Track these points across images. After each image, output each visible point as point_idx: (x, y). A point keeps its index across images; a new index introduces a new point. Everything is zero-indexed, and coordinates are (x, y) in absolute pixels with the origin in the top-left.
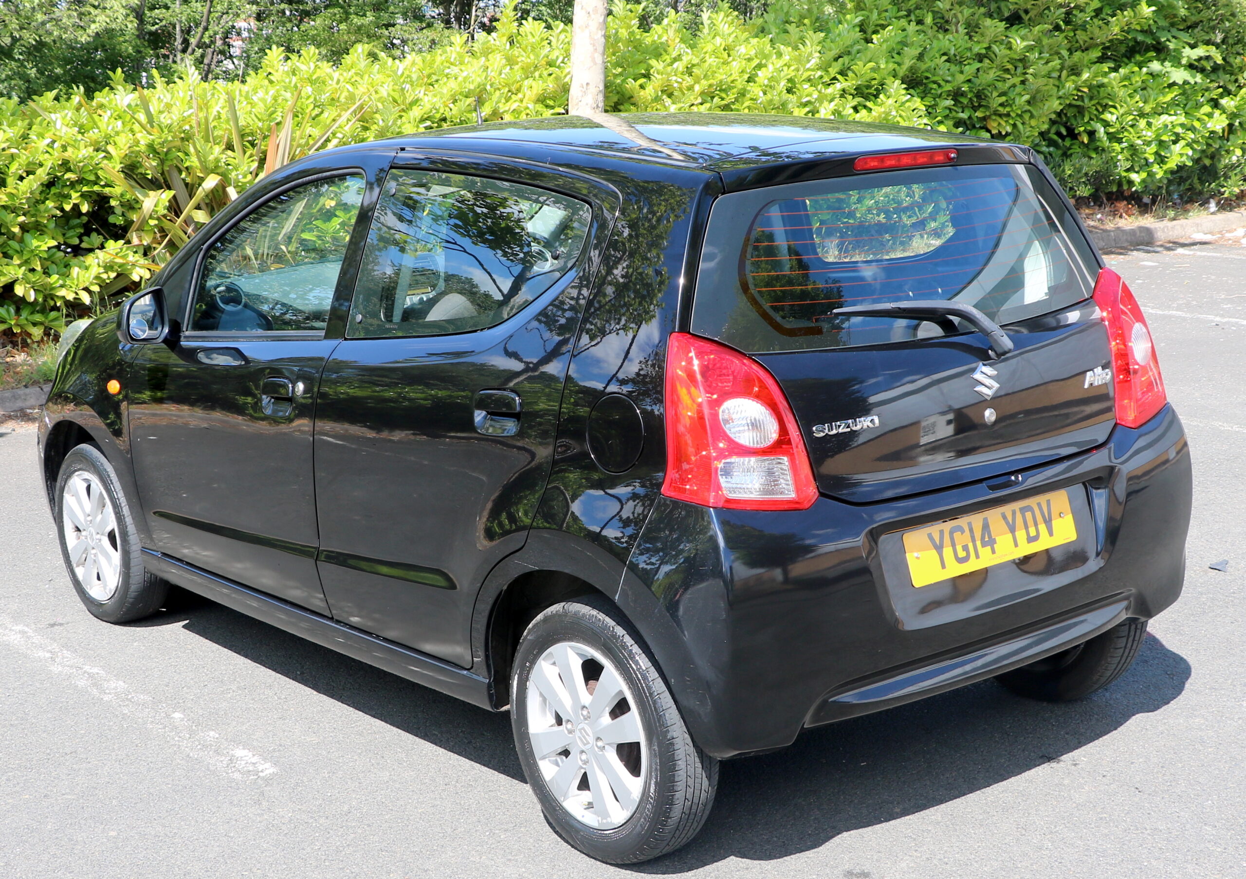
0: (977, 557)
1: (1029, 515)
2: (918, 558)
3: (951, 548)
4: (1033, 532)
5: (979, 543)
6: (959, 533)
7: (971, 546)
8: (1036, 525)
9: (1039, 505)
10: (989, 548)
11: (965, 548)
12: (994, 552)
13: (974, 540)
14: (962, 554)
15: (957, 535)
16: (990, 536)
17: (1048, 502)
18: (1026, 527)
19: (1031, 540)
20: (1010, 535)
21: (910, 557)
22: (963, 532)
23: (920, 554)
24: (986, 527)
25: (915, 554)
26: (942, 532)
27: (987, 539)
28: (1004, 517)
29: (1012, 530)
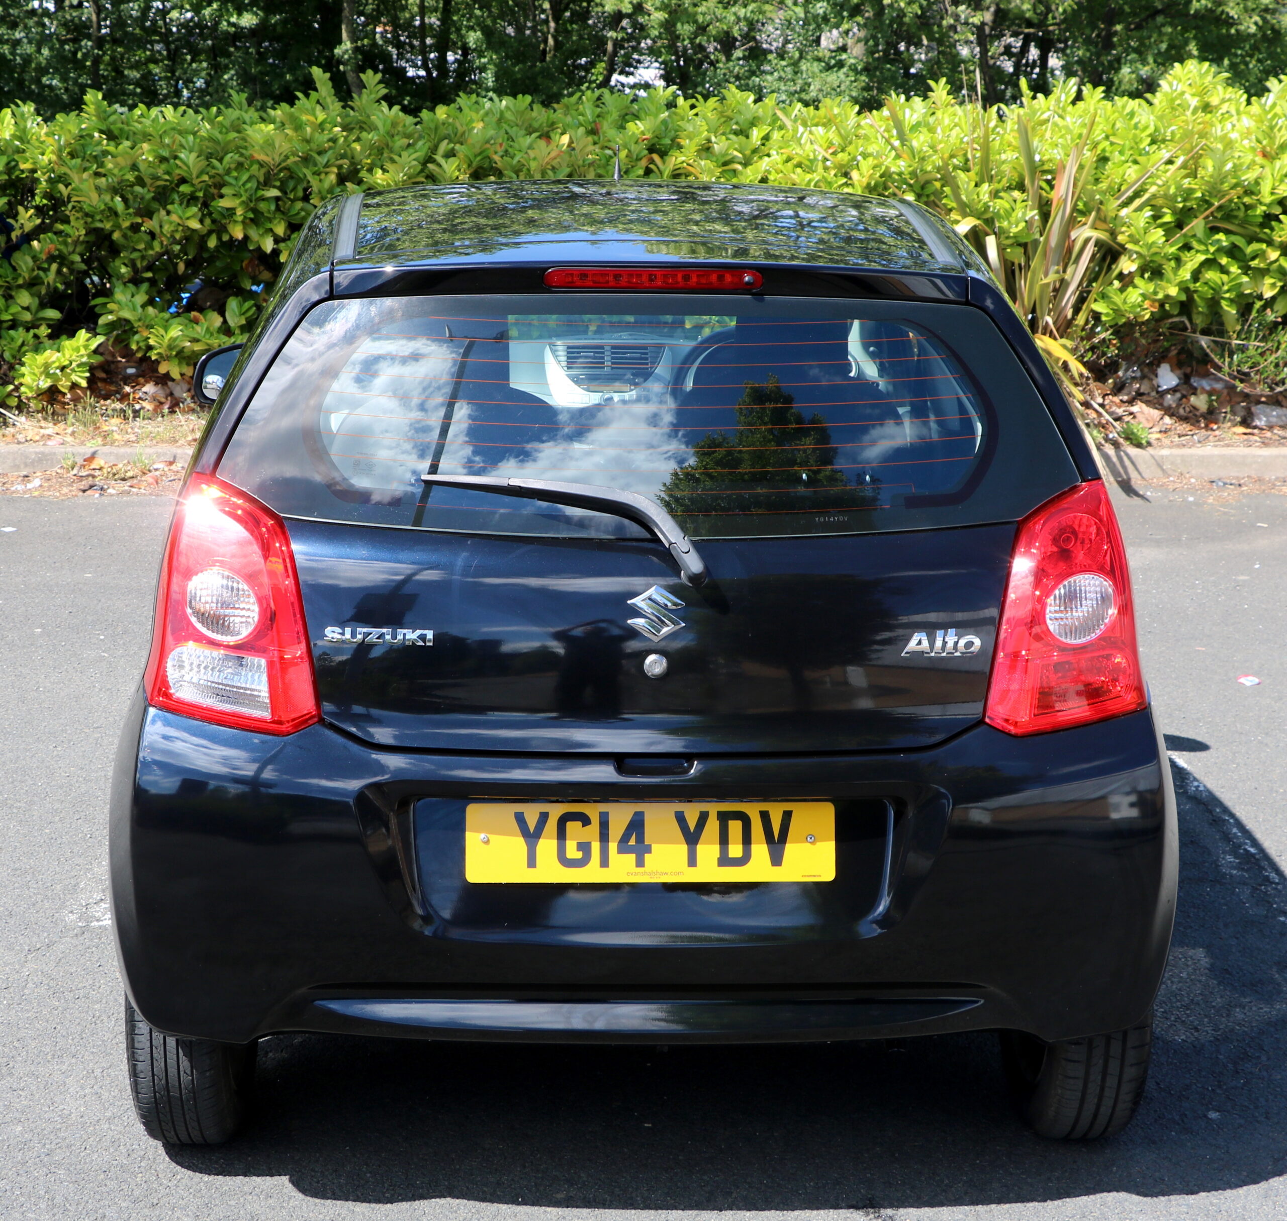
0: (604, 863)
1: (735, 827)
2: (487, 842)
3: (554, 843)
4: (735, 850)
5: (613, 846)
6: (579, 824)
7: (596, 847)
8: (747, 841)
9: (765, 817)
10: (632, 857)
11: (585, 847)
12: (640, 863)
13: (604, 838)
14: (573, 852)
15: (573, 827)
16: (640, 839)
17: (787, 815)
18: (724, 841)
19: (725, 861)
20: (685, 847)
21: (473, 840)
22: (585, 820)
23: (492, 837)
24: (636, 826)
25: (482, 836)
26: (544, 817)
27: (632, 842)
28: (681, 818)
29: (692, 838)
